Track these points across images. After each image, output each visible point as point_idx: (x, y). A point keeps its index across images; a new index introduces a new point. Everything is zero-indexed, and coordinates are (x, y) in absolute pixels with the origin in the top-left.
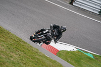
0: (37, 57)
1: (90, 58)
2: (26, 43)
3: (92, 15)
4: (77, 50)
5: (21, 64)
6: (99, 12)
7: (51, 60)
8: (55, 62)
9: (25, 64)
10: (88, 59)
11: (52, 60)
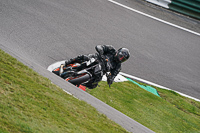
0: (48, 94)
1: (151, 96)
2: (26, 67)
3: (155, 12)
4: (126, 80)
5: (16, 109)
6: (170, 5)
7: (74, 101)
8: (82, 103)
9: (23, 108)
10: (147, 98)
11: (77, 101)
